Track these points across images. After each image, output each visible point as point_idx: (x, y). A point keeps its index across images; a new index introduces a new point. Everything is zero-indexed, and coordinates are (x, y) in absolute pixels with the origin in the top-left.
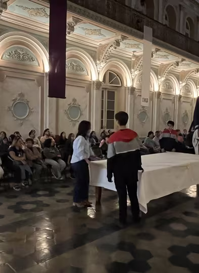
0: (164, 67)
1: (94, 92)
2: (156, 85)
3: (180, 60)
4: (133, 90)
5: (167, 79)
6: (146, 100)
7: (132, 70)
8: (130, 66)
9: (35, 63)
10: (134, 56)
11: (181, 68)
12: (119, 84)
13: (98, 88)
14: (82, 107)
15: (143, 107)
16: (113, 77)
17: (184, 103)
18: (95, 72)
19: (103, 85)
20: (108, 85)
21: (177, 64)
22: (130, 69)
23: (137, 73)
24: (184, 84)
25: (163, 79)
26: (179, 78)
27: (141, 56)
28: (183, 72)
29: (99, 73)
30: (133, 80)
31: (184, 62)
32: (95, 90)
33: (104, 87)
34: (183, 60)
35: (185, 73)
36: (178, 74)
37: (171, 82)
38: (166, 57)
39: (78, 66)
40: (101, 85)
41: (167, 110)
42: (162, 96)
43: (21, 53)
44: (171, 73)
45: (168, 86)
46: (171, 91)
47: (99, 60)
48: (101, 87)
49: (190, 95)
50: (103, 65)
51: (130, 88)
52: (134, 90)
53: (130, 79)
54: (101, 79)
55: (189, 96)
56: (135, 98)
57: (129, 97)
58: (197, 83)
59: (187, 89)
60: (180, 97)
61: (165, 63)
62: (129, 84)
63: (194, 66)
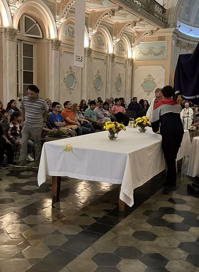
0: (96, 15)
1: (9, 47)
3: (117, 8)
4: (57, 43)
5: (98, 33)
6: (79, 59)
7: (57, 17)
8: (55, 11)
11: (116, 20)
12: (40, 35)
13: (12, 39)
15: (71, 68)
16: (31, 23)
17: (117, 65)
18: (7, 15)
19: (19, 35)
20: (23, 35)
21: (113, 13)
22: (54, 15)
23: (63, 20)
24: (118, 40)
25: (94, 32)
26: (114, 31)
28: (118, 24)
29: (12, 17)
30: (58, 30)
31: (121, 11)
32: (8, 41)
33: (20, 38)
34: (120, 8)
35: (120, 26)
36: (111, 26)
37: (103, 36)
40: (15, 34)
41: (98, 72)
42: (93, 55)
44: (104, 24)
45: (99, 41)
46: (103, 49)
48: (16, 37)
49: (123, 54)
50: (18, 5)
51: (54, 41)
52: (60, 45)
53: (53, 29)
54: (15, 26)
55: (123, 56)
56: (61, 55)
57: (53, 53)
58: (132, 40)
59: (121, 48)
60: (113, 56)
61: (97, 10)
62: (53, 35)
63: (130, 18)
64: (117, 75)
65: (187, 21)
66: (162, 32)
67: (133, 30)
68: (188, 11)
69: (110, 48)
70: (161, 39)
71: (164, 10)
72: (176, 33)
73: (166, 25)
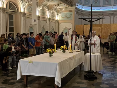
1: (2, 16)
4: (24, 14)
5: (43, 9)
6: (35, 21)
7: (24, 2)
11: (50, 3)
12: (16, 10)
13: (3, 12)
15: (31, 25)
16: (12, 5)
17: (51, 23)
20: (9, 11)
23: (27, 4)
24: (51, 12)
25: (41, 8)
26: (49, 8)
28: (51, 5)
29: (3, 3)
30: (24, 8)
32: (1, 14)
33: (7, 12)
35: (52, 6)
36: (48, 6)
37: (45, 10)
40: (5, 10)
41: (43, 26)
42: (41, 19)
44: (45, 5)
45: (43, 13)
46: (45, 16)
48: (5, 12)
49: (54, 18)
54: (5, 7)
56: (26, 19)
57: (22, 18)
58: (57, 12)
59: (53, 15)
60: (50, 19)
62: (22, 11)
63: (56, 2)
64: (52, 27)
65: (81, 4)
66: (70, 8)
67: (58, 7)
69: (48, 15)
70: (70, 11)
72: (76, 8)
73: (72, 5)
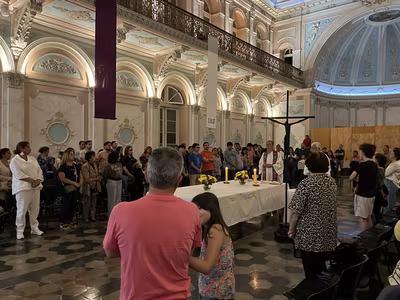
0: (233, 82)
1: (153, 113)
2: (225, 103)
3: (251, 74)
4: (197, 108)
5: (236, 96)
6: (212, 121)
7: (196, 85)
8: (194, 81)
9: (77, 76)
10: (198, 69)
11: (253, 84)
12: (181, 102)
13: (155, 107)
14: (137, 129)
15: (210, 129)
16: (173, 93)
17: (257, 124)
18: (151, 87)
19: (162, 103)
20: (167, 102)
21: (248, 79)
22: (194, 85)
24: (256, 102)
25: (232, 96)
26: (252, 94)
27: (206, 69)
29: (156, 89)
30: (197, 97)
31: (255, 77)
32: (152, 109)
33: (163, 105)
34: (254, 74)
35: (257, 89)
36: (249, 90)
37: (242, 99)
38: (235, 71)
39: (130, 79)
40: (159, 103)
41: (238, 132)
42: (232, 116)
43: (59, 63)
44: (241, 88)
45: (238, 104)
46: (241, 110)
47: (156, 73)
48: (159, 105)
49: (263, 113)
50: (161, 79)
51: (194, 107)
52: (199, 109)
53: (193, 96)
54: (159, 96)
56: (200, 118)
57: (193, 117)
58: (271, 101)
59: (260, 108)
60: (252, 116)
61: (234, 77)
62: (193, 102)
63: (266, 81)
64: (257, 134)
65: (327, 81)
66: (300, 92)
67: (272, 91)
68: (327, 71)
69: (249, 108)
70: (300, 98)
71: (301, 72)
72: (315, 92)
73: (304, 86)
